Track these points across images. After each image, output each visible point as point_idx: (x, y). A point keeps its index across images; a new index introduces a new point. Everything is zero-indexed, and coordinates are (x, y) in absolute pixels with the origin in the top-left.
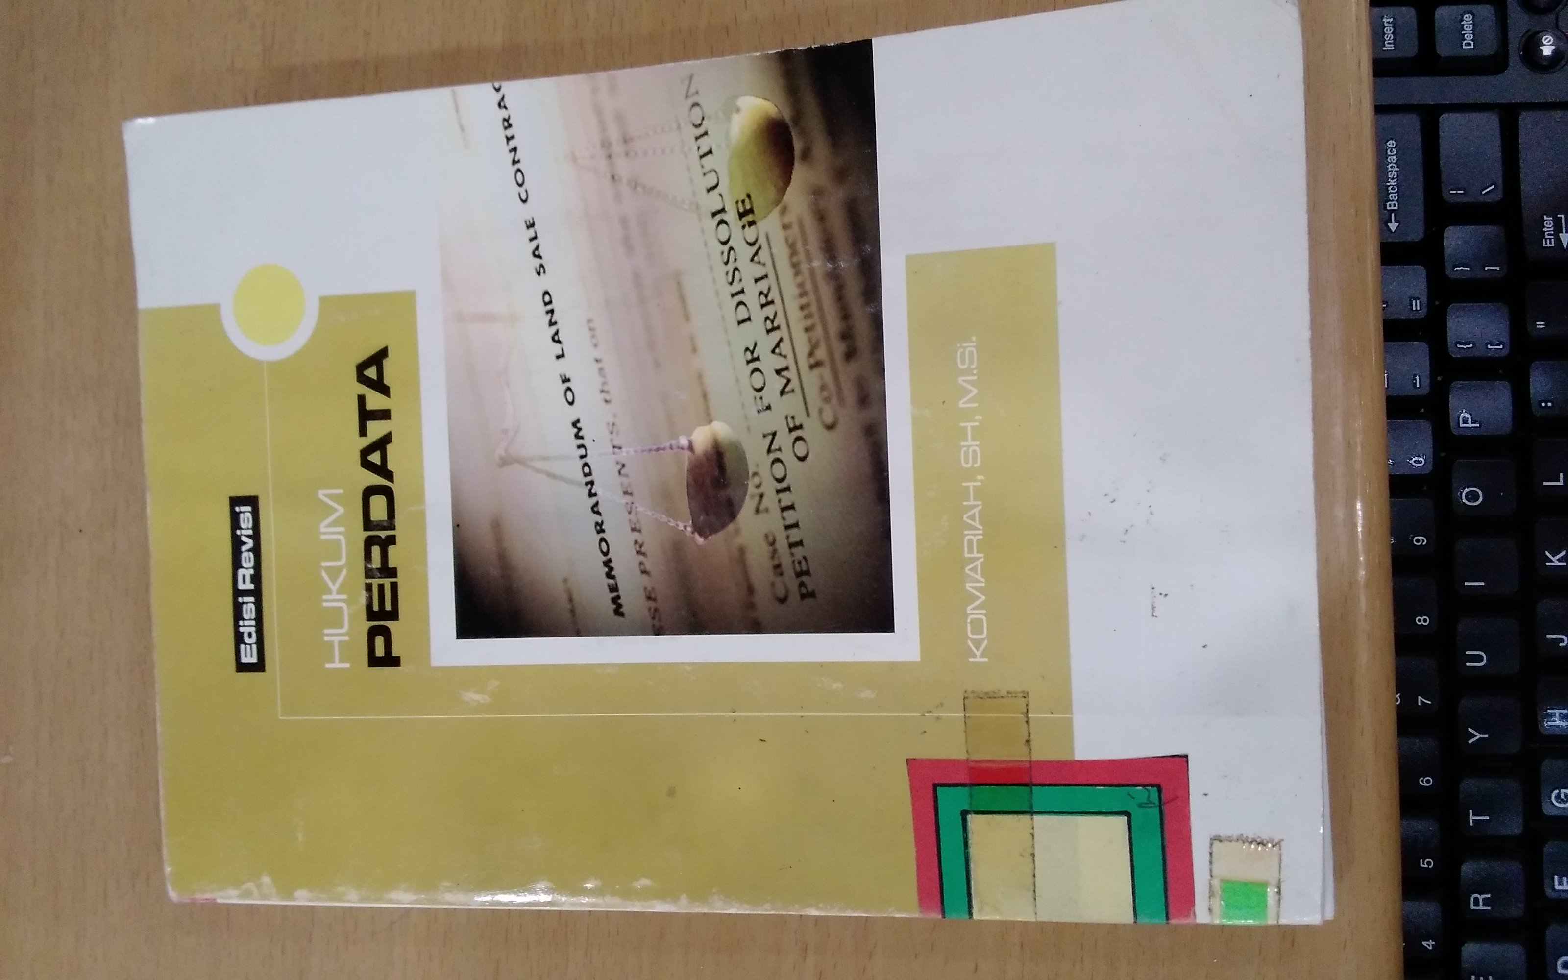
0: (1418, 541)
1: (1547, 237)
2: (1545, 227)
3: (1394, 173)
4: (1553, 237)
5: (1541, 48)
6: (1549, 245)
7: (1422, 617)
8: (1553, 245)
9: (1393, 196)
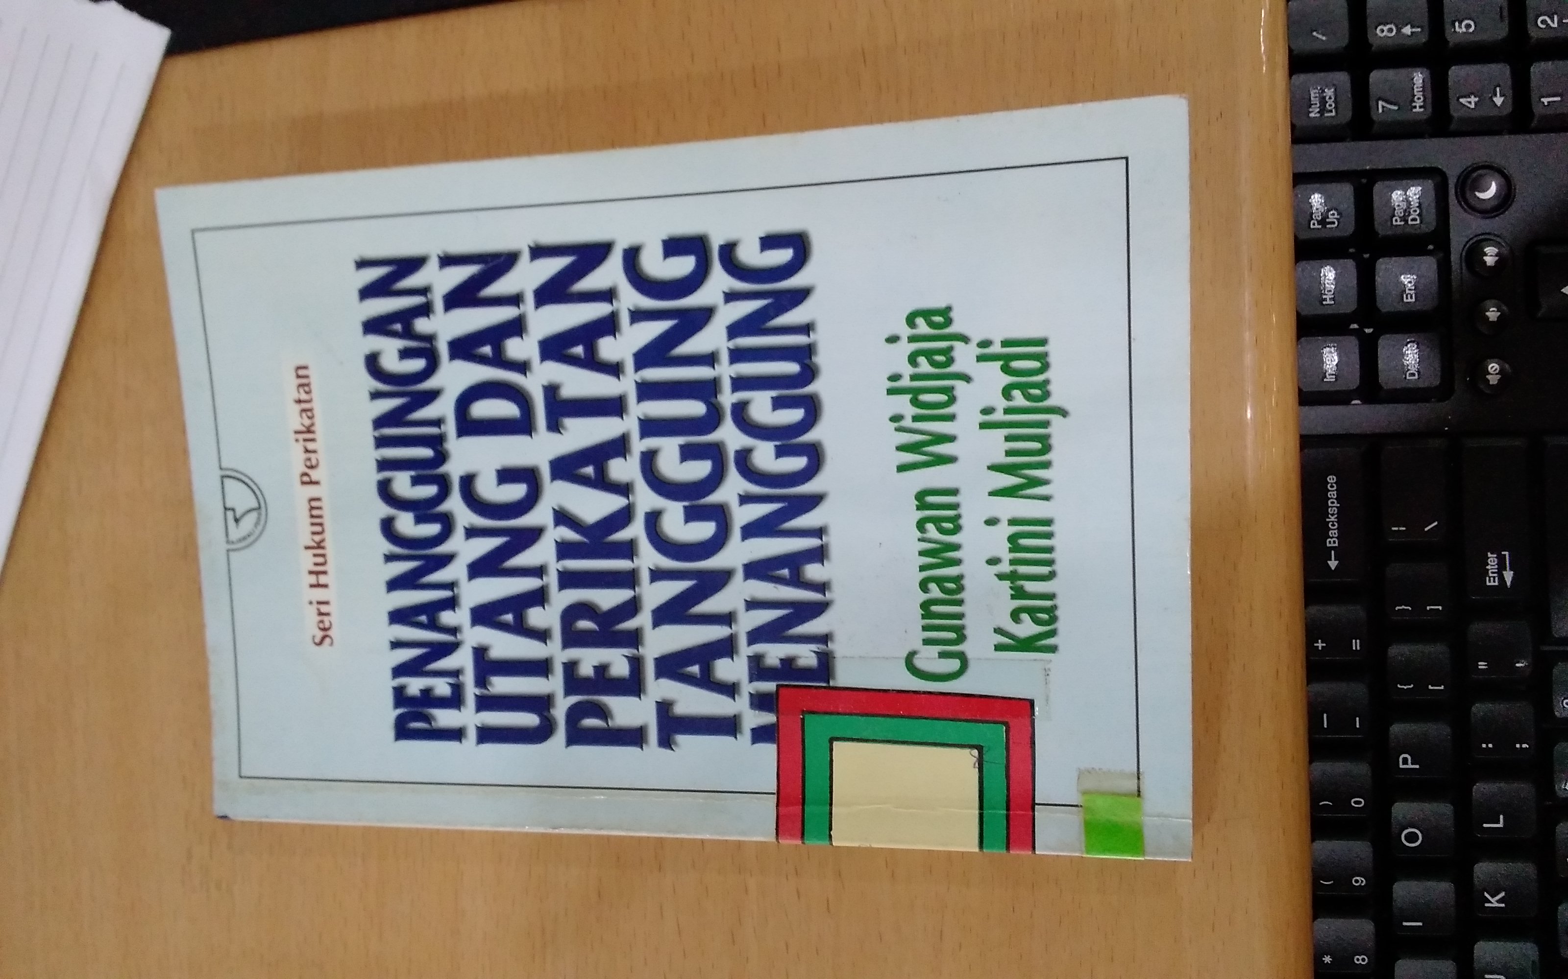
0: (1357, 881)
1: (1491, 575)
2: (1488, 564)
3: (1335, 508)
4: (1496, 575)
5: (1489, 377)
6: (1492, 584)
7: (1360, 956)
8: (1496, 584)
9: (1334, 532)
